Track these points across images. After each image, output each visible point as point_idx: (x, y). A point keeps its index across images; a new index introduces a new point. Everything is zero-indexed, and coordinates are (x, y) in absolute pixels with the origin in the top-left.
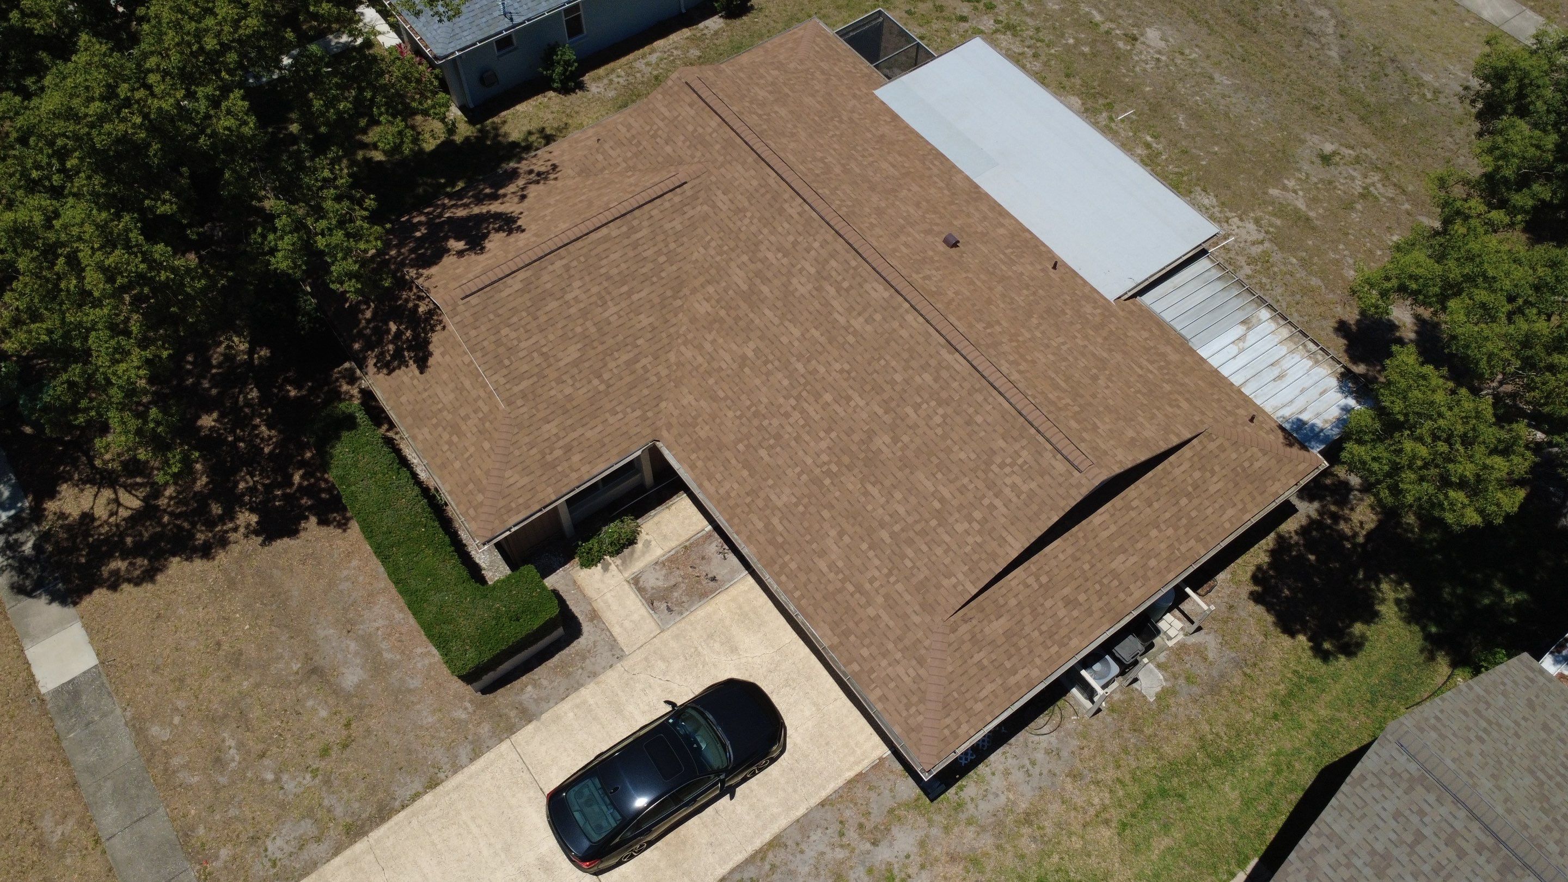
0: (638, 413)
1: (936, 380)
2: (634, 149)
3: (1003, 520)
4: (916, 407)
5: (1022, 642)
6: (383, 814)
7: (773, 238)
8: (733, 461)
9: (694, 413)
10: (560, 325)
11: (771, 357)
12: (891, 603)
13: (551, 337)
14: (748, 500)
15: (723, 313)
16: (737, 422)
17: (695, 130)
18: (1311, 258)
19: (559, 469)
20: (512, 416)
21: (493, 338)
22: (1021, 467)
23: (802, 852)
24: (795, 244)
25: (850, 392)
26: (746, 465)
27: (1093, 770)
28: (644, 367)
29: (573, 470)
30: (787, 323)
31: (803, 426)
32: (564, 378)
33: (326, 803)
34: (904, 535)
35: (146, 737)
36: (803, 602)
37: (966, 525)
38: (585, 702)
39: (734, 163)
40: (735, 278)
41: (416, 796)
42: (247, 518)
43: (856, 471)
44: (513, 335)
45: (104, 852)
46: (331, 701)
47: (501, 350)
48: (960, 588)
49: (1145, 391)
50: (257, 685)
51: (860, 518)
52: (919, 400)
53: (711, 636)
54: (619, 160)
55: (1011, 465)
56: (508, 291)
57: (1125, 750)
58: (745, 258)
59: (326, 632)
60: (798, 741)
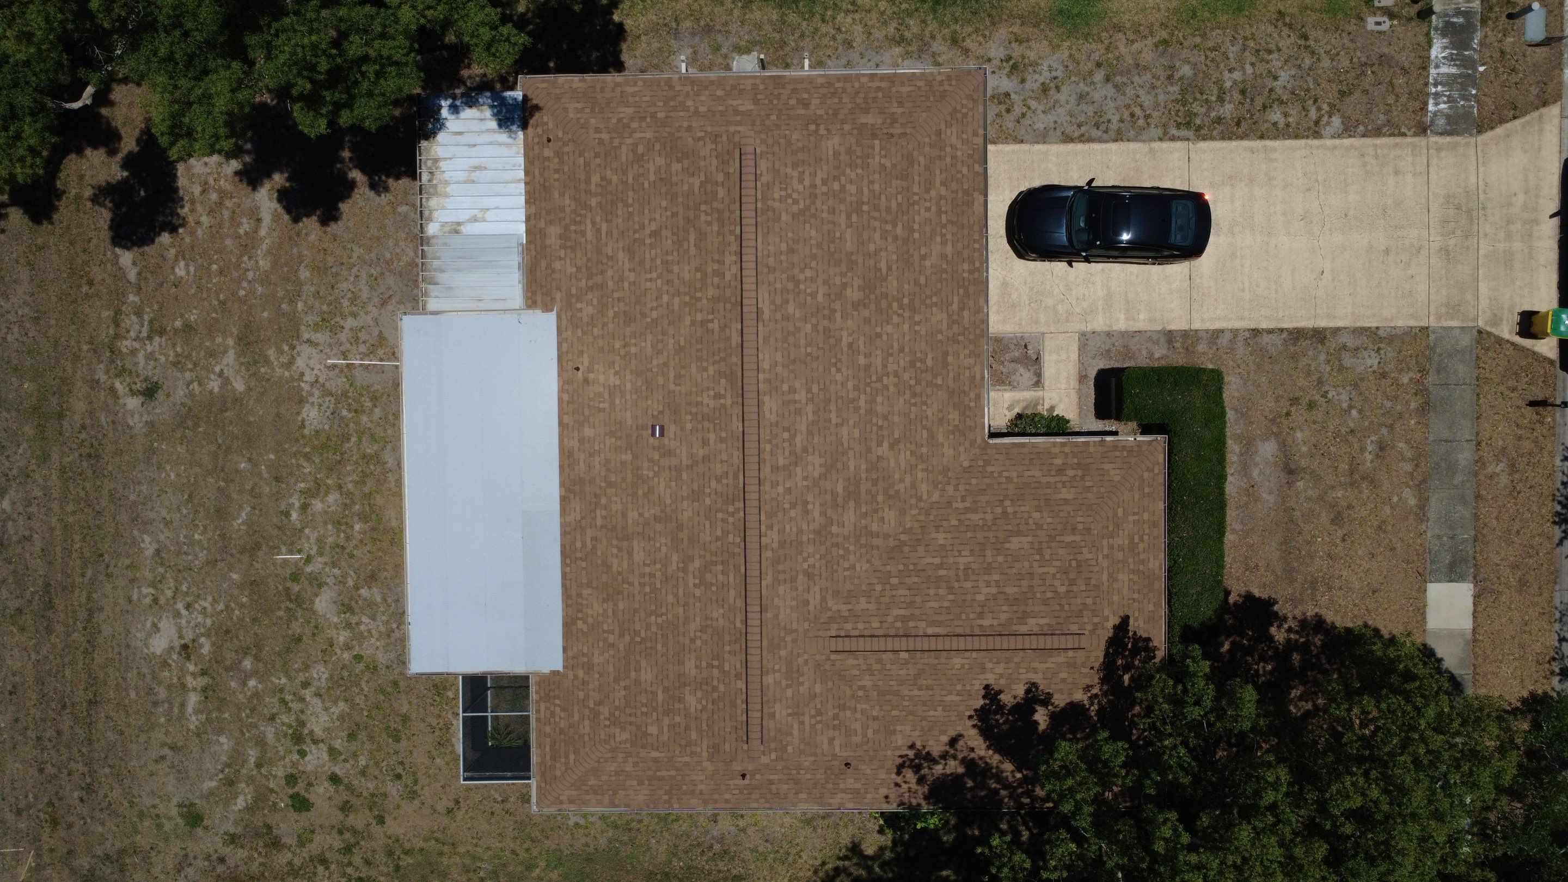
0: (989, 469)
1: (787, 302)
2: (841, 714)
3: (825, 168)
4: (814, 295)
5: (859, 101)
6: (1297, 335)
7: (805, 527)
8: (951, 376)
9: (951, 437)
10: (1014, 571)
11: (875, 428)
12: (929, 185)
13: (1026, 564)
14: (961, 338)
15: (880, 498)
16: (929, 402)
17: (788, 686)
18: (282, 299)
19: (1076, 461)
20: (1091, 519)
21: (1075, 589)
22: (786, 189)
23: (1055, 122)
24: (793, 506)
25: (845, 349)
26: (946, 364)
27: (834, 38)
28: (963, 500)
29: (1066, 455)
30: (846, 445)
31: (892, 355)
32: (1034, 527)
33: (1328, 368)
34: (889, 218)
35: (1420, 500)
36: (976, 237)
37: (848, 187)
38: (1128, 319)
39: (782, 624)
40: (852, 518)
41: (1270, 331)
42: (1279, 635)
43: (884, 290)
44: (1057, 583)
45: (1477, 434)
46: (1290, 441)
47: (1073, 576)
48: (883, 153)
49: (620, 205)
50: (1333, 487)
51: (906, 256)
52: (809, 298)
53: (1013, 306)
54: (858, 715)
55: (789, 196)
56: (1042, 621)
57: (802, 36)
58: (834, 529)
59: (1268, 499)
60: (1007, 192)
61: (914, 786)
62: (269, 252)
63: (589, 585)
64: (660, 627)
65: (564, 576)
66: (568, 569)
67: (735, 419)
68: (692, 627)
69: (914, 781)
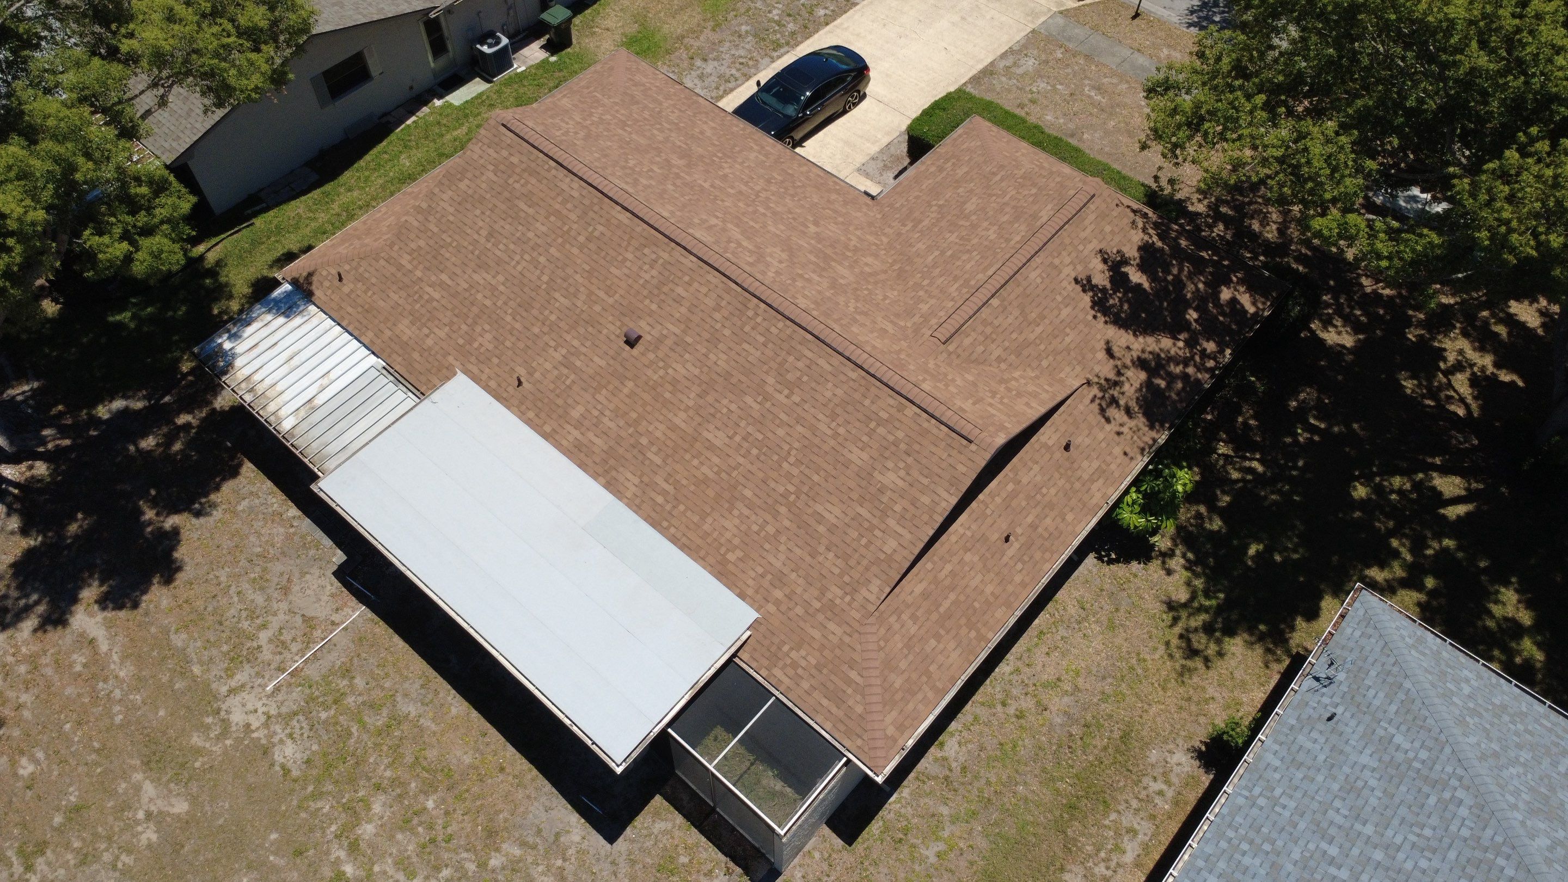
0: (897, 205)
2: (1010, 386)
4: (652, 171)
7: (819, 288)
8: (802, 179)
9: (849, 207)
10: (991, 213)
11: (791, 220)
12: (657, 102)
13: (993, 205)
14: (782, 160)
15: (849, 254)
16: (808, 195)
17: (946, 386)
19: (942, 160)
22: (561, 129)
24: (794, 280)
25: (712, 189)
28: (905, 226)
29: (933, 164)
30: (783, 235)
31: (748, 182)
32: (968, 194)
33: (1014, 81)
34: (652, 123)
37: (604, 117)
38: (873, 144)
39: (886, 350)
40: (845, 271)
43: (697, 154)
44: (1026, 192)
47: (1028, 183)
51: (689, 136)
52: (650, 173)
55: (568, 132)
58: (842, 281)
61: (1132, 423)
62: (124, 657)
63: (703, 519)
64: (799, 462)
65: (674, 540)
66: (672, 530)
67: (682, 259)
68: (823, 427)
69: (1125, 418)
